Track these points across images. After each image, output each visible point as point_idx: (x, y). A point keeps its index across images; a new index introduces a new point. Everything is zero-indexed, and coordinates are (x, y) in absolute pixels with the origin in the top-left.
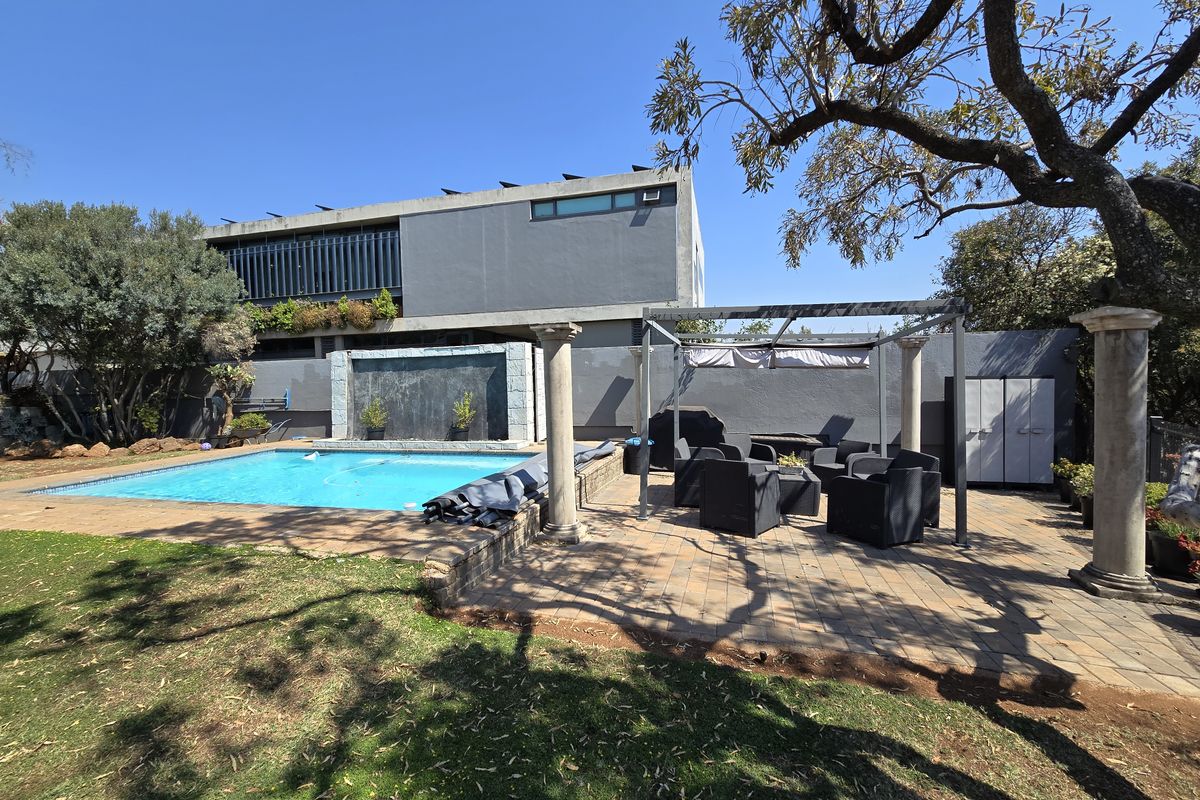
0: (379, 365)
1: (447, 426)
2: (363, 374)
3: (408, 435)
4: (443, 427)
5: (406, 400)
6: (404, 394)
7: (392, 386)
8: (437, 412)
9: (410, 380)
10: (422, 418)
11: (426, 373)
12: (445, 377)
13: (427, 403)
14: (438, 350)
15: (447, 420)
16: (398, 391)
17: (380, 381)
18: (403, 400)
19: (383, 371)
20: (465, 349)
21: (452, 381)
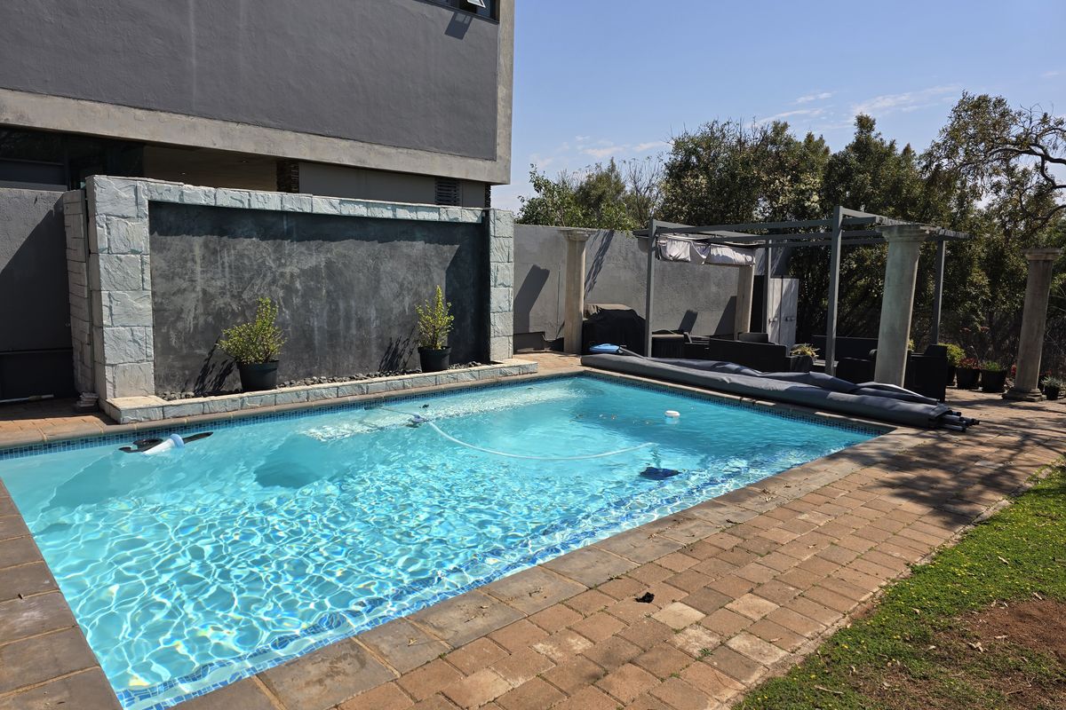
0: (221, 221)
1: (380, 347)
2: (176, 242)
3: (302, 371)
4: (374, 350)
5: (296, 301)
6: (289, 289)
7: (260, 271)
8: (361, 323)
9: (302, 259)
10: (332, 336)
11: (338, 249)
12: (375, 258)
13: (342, 305)
14: (367, 205)
15: (380, 337)
16: (274, 282)
17: (228, 258)
18: (287, 301)
19: (234, 236)
20: (417, 209)
21: (387, 266)
